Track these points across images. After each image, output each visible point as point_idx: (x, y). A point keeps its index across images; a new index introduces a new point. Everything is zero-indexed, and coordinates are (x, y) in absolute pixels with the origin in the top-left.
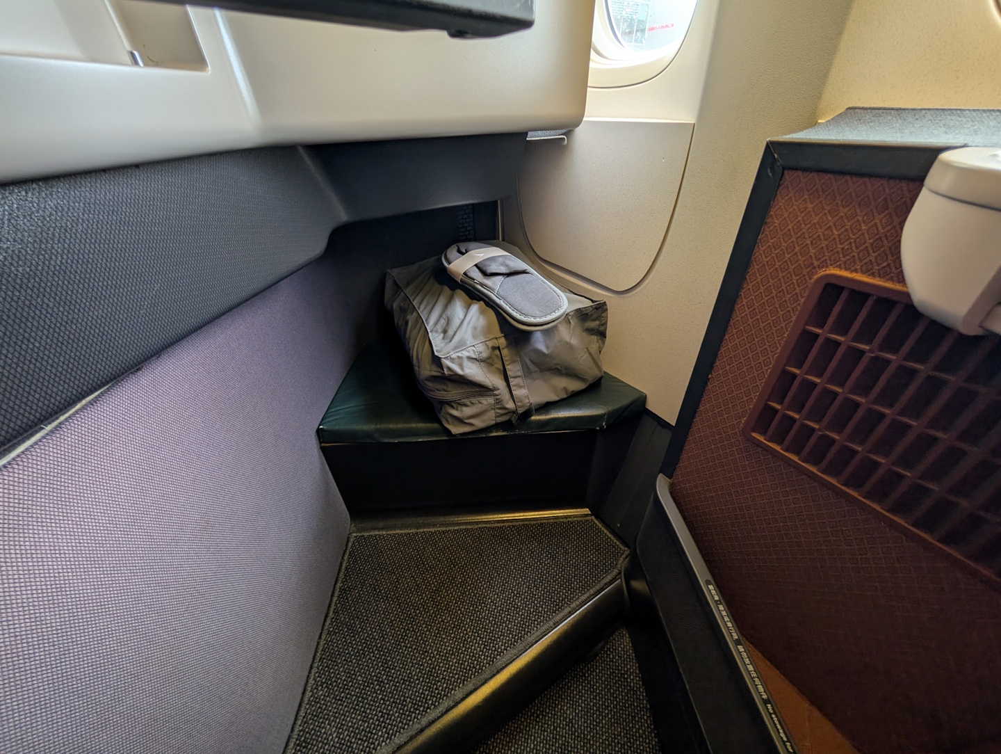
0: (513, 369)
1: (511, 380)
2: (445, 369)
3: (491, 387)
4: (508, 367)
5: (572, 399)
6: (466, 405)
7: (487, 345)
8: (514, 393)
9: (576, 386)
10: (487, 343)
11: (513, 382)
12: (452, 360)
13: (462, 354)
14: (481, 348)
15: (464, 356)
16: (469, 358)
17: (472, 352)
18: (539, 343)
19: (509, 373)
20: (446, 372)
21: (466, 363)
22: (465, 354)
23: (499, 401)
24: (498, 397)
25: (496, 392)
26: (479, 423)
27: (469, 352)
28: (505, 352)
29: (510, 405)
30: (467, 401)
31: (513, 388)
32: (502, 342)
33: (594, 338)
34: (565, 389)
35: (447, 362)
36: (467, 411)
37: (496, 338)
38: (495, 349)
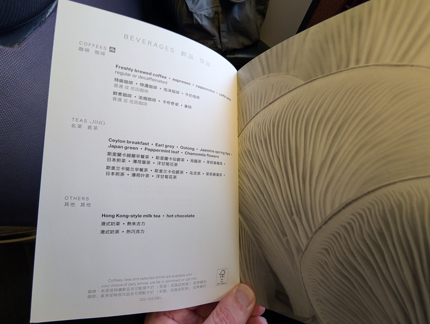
0: (223, 27)
5: (245, 49)
11: (222, 34)
12: (197, 15)
18: (236, 13)
19: (221, 29)
20: (195, 22)
21: (204, 19)
23: (215, 43)
28: (220, 16)
29: (220, 46)
30: (201, 41)
32: (220, 9)
33: (260, 17)
37: (217, 7)
38: (216, 13)
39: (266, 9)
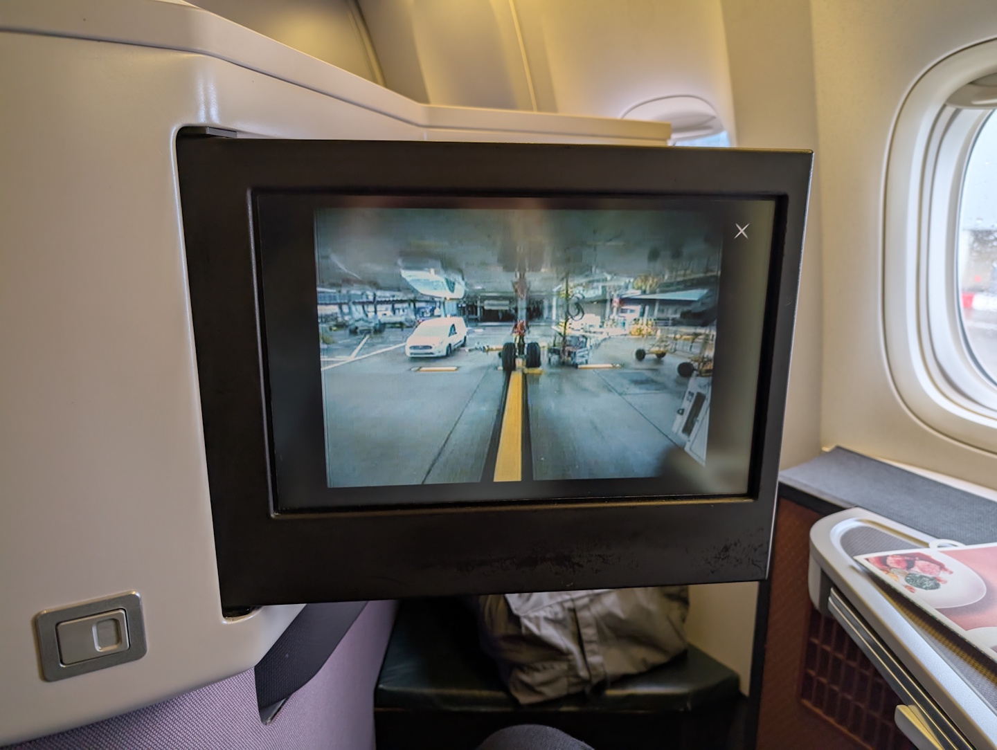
0: (589, 633)
1: (585, 645)
2: (523, 629)
3: (565, 651)
4: (583, 631)
5: (652, 673)
6: (538, 670)
7: (563, 607)
9: (656, 658)
10: (564, 604)
13: (539, 613)
14: (557, 609)
16: (547, 619)
17: (548, 613)
22: (542, 614)
23: (572, 668)
26: (550, 692)
29: (583, 673)
30: (539, 665)
31: (587, 654)
34: (644, 661)
35: (526, 622)
36: (539, 677)
37: (573, 600)
38: (569, 610)
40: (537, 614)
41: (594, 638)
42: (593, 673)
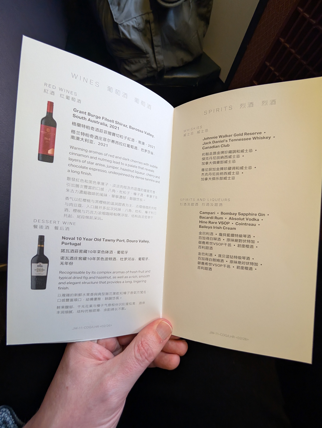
0: (157, 40)
1: (155, 48)
2: (121, 34)
3: (145, 51)
4: (154, 38)
5: (185, 67)
6: (132, 63)
7: (142, 18)
8: (157, 57)
9: (187, 58)
10: (143, 16)
11: (157, 49)
13: (129, 23)
14: (139, 20)
15: (131, 25)
16: (134, 27)
17: (134, 23)
18: (172, 21)
19: (155, 43)
20: (122, 36)
21: (132, 31)
22: (131, 23)
23: (149, 62)
24: (148, 59)
25: (147, 56)
26: (139, 76)
27: (133, 22)
28: (153, 25)
29: (154, 66)
30: (133, 60)
31: (156, 54)
32: (151, 17)
33: (202, 23)
34: (182, 60)
35: (121, 28)
36: (133, 67)
37: (148, 13)
38: (147, 22)
39: (209, 12)
40: (128, 23)
41: (160, 44)
42: (159, 65)
